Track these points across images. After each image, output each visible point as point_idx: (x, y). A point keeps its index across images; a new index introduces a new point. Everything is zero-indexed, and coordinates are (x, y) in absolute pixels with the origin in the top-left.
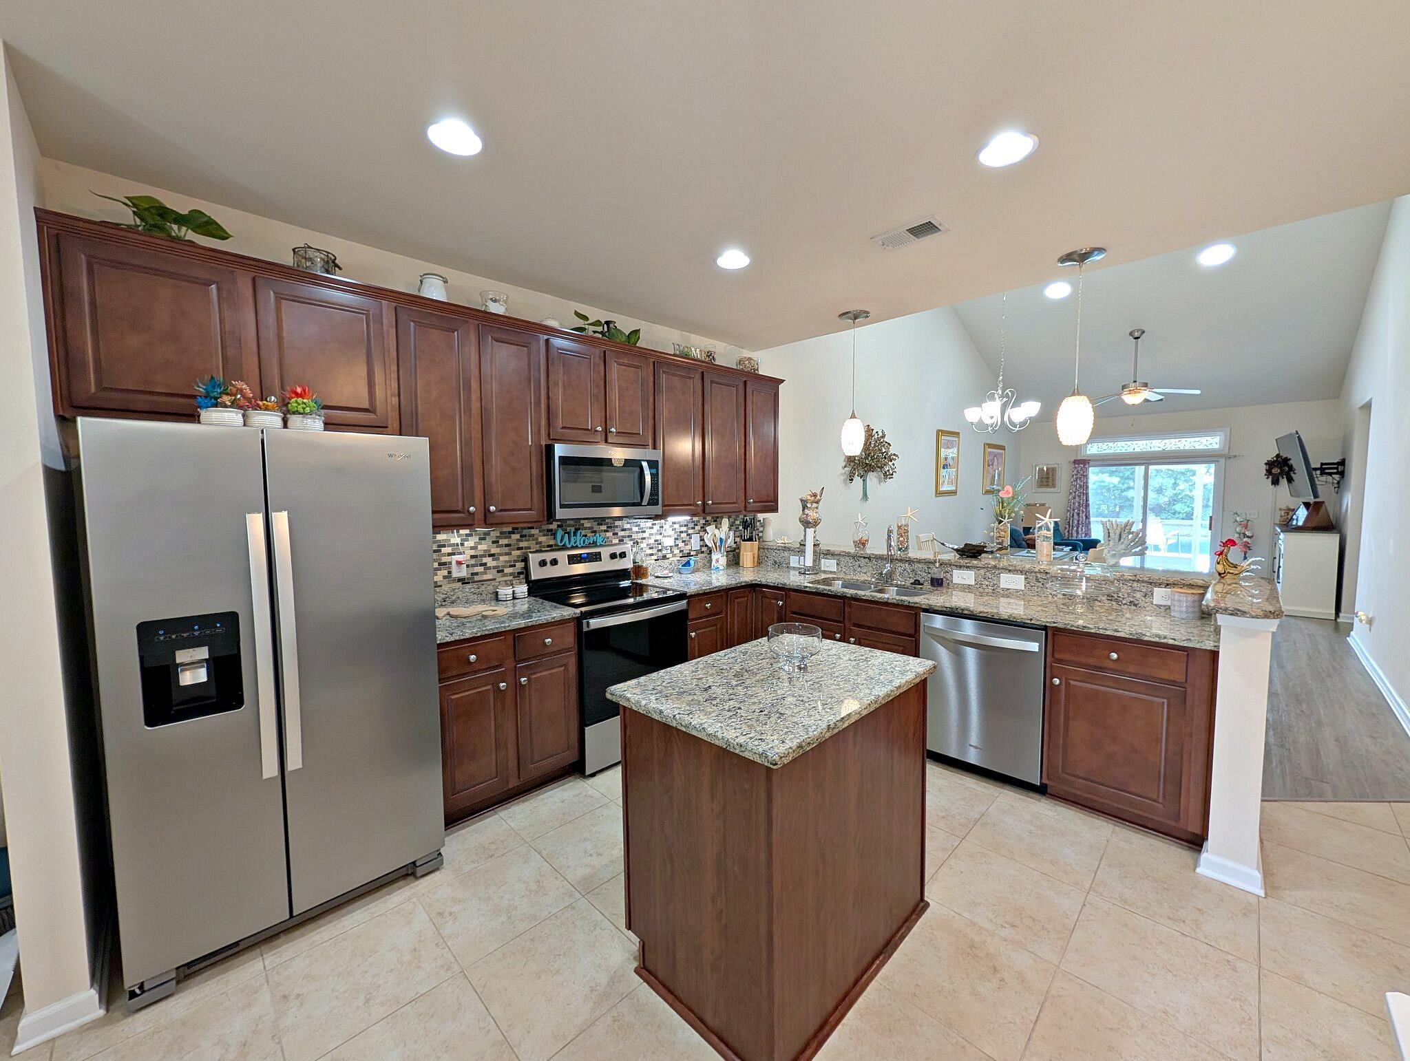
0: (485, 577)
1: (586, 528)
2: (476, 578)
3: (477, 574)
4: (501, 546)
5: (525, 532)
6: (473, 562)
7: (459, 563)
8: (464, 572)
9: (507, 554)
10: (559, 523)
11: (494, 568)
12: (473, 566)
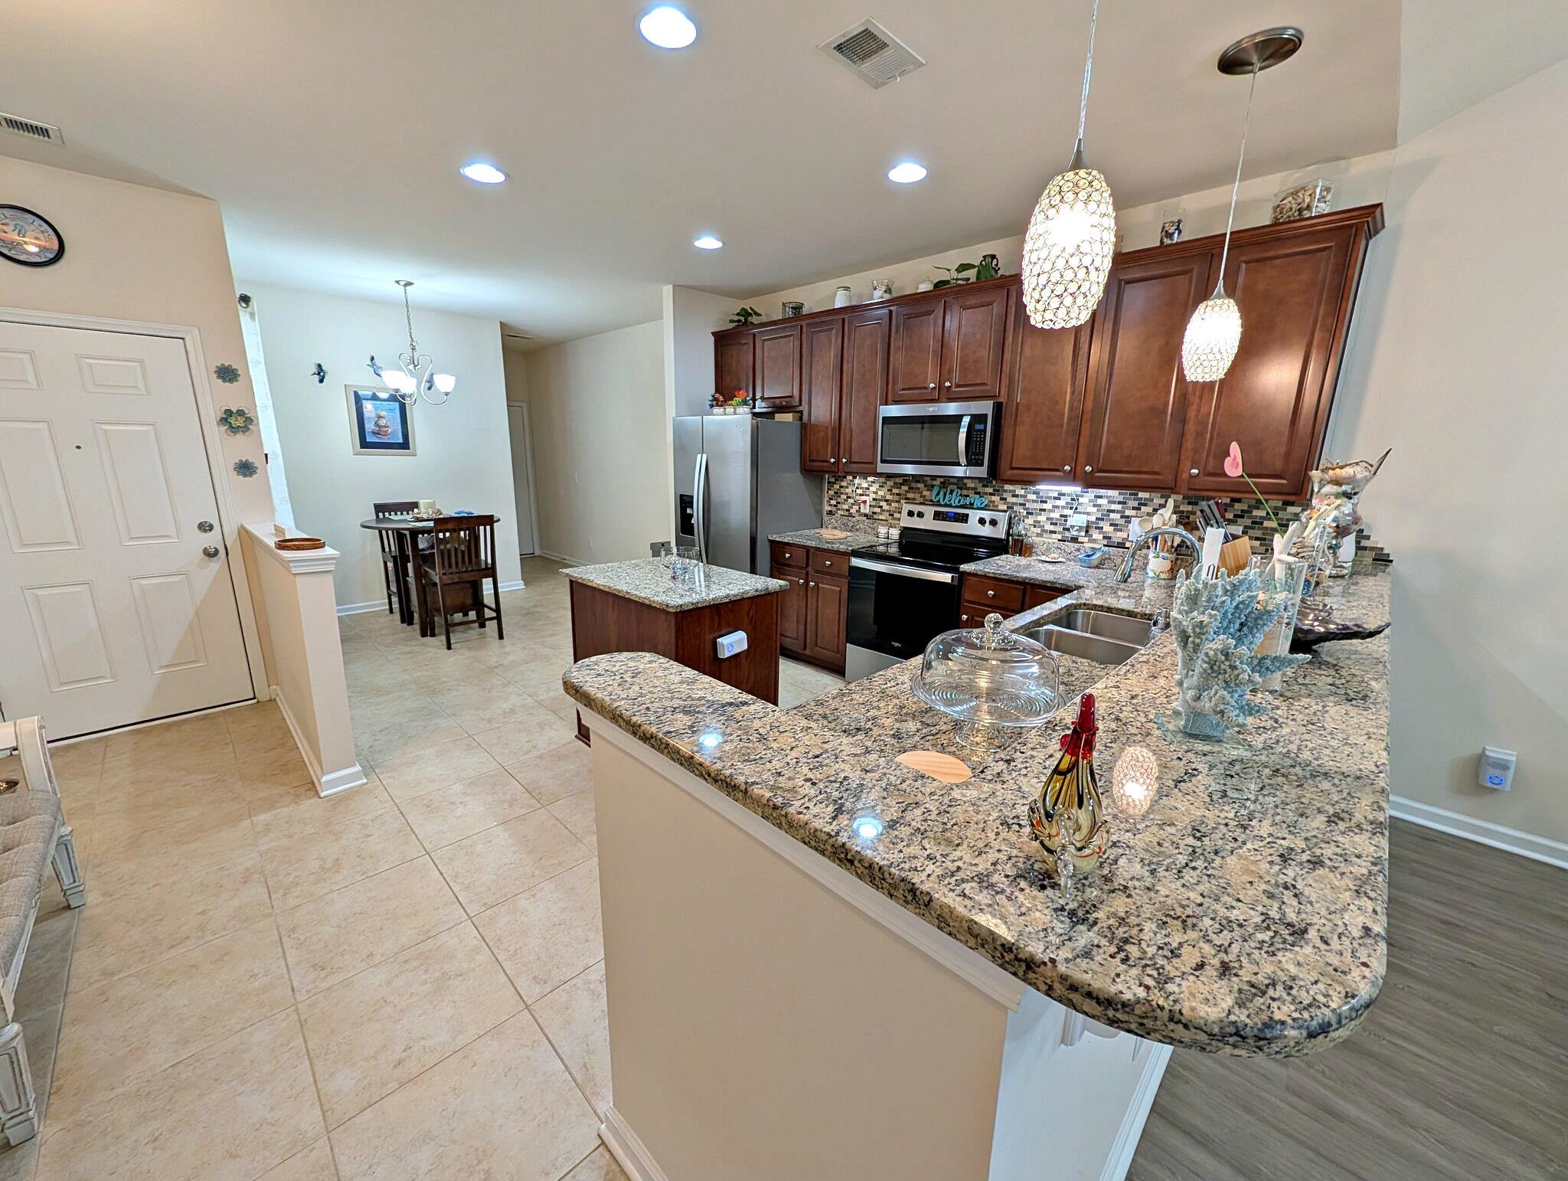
0: (881, 517)
1: (968, 489)
2: (875, 517)
3: (875, 513)
4: (894, 494)
5: (913, 485)
6: (874, 503)
7: (865, 502)
8: (867, 511)
9: (897, 502)
10: (942, 480)
11: (887, 511)
12: (875, 506)
